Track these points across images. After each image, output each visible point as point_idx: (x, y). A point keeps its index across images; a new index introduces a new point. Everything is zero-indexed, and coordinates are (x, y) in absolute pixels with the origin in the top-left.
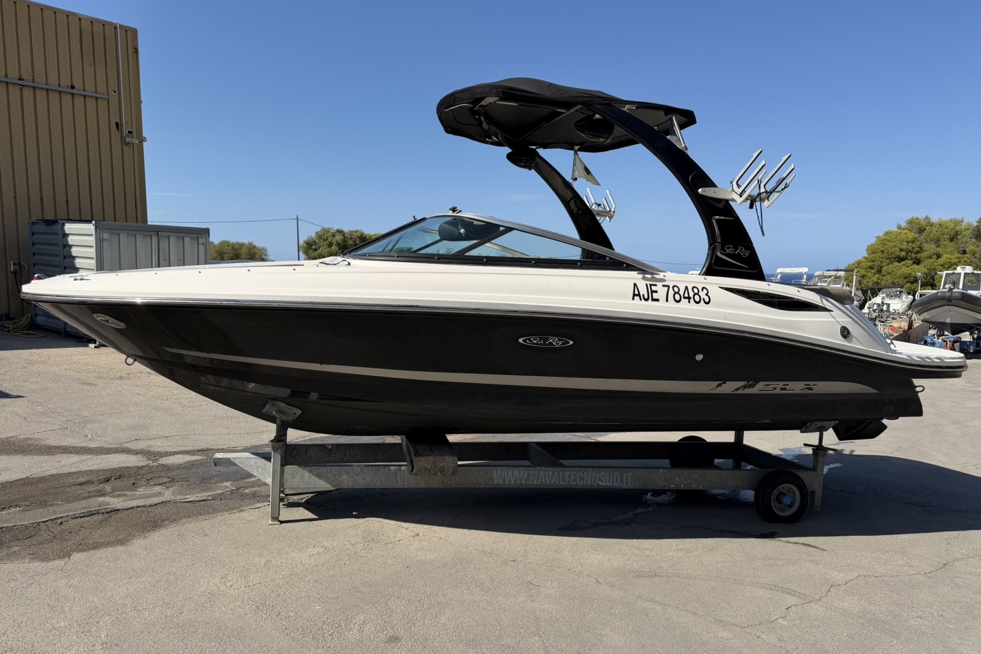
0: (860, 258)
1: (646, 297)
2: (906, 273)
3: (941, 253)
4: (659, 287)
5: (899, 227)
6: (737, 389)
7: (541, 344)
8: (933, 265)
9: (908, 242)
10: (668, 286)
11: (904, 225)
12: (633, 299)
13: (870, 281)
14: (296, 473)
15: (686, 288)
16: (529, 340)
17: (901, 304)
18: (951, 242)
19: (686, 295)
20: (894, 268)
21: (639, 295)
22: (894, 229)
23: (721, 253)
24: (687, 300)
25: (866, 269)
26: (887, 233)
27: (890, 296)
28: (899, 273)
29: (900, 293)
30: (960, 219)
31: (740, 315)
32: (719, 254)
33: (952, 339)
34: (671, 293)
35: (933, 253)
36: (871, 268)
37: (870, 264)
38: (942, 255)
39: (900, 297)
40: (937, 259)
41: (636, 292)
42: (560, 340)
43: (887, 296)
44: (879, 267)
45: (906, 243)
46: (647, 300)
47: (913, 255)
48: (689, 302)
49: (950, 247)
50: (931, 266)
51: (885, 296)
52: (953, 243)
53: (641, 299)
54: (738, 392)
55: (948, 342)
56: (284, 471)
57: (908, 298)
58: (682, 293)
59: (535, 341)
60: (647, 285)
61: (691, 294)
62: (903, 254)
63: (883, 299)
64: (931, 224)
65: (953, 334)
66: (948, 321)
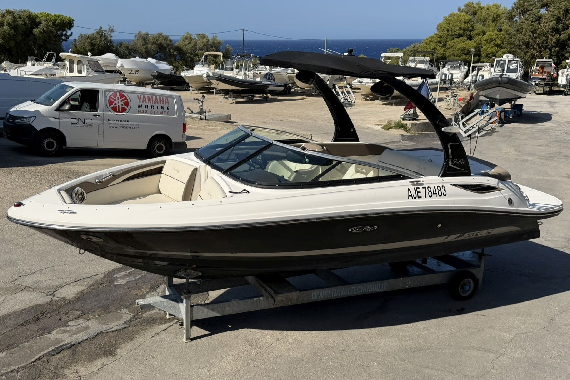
0: (432, 34)
1: (415, 196)
2: (462, 47)
3: (486, 31)
4: (421, 189)
5: (459, 10)
6: (455, 238)
7: (360, 231)
8: (480, 40)
9: (465, 22)
10: (425, 188)
11: (462, 7)
12: (409, 199)
13: (439, 53)
14: (199, 310)
15: (434, 187)
16: (355, 229)
17: (460, 73)
18: (493, 22)
19: (435, 192)
20: (455, 43)
21: (411, 196)
22: (456, 12)
23: (451, 164)
24: (435, 195)
25: (437, 43)
26: (451, 14)
27: (453, 68)
28: (458, 47)
29: (460, 65)
30: (499, 5)
31: (461, 200)
32: (450, 164)
33: (500, 110)
34: (427, 191)
35: (481, 31)
36: (440, 42)
37: (439, 39)
38: (486, 33)
39: (459, 68)
40: (483, 35)
41: (410, 194)
42: (370, 227)
43: (451, 67)
44: (445, 42)
45: (463, 24)
46: (415, 198)
47: (468, 33)
48: (436, 196)
49: (492, 26)
50: (479, 41)
51: (450, 67)
52: (494, 23)
53: (412, 198)
54: (455, 240)
55: (497, 112)
56: (192, 310)
57: (465, 68)
58: (432, 191)
59: (357, 229)
60: (414, 188)
61: (437, 191)
62: (462, 31)
63: (448, 70)
64: (481, 9)
65: (500, 106)
66: (498, 97)
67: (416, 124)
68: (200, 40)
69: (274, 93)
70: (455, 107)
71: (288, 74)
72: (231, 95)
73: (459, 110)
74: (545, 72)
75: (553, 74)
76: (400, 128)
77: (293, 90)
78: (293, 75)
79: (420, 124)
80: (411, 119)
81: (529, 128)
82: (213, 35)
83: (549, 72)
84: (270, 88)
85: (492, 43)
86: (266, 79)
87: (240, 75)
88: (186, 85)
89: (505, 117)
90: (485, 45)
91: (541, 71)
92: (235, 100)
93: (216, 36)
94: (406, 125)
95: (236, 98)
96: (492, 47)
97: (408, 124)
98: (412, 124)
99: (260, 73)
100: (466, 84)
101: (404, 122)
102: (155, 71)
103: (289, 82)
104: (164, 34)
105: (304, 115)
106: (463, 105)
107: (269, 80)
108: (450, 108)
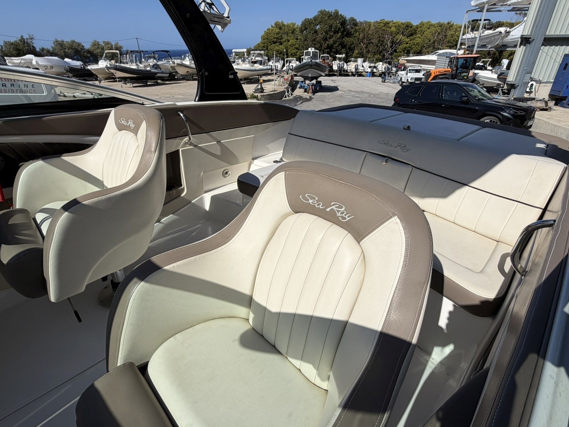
0: (259, 42)
3: (289, 39)
5: (272, 27)
9: (276, 34)
11: (274, 25)
17: (280, 65)
18: (292, 34)
22: (270, 27)
25: (262, 47)
26: (268, 29)
27: (275, 61)
28: (275, 49)
30: (295, 23)
33: (311, 84)
35: (286, 39)
37: (263, 45)
39: (279, 61)
40: (288, 42)
47: (279, 41)
49: (292, 36)
50: (286, 45)
57: (282, 62)
62: (275, 40)
63: (273, 63)
64: (284, 25)
65: (310, 82)
66: (310, 75)
67: (264, 95)
68: (106, 45)
69: (163, 79)
70: (284, 84)
71: (170, 65)
72: (128, 81)
73: (287, 85)
74: (326, 63)
75: (330, 64)
76: (254, 98)
77: (176, 77)
78: (174, 65)
79: (266, 95)
80: (260, 92)
81: (330, 95)
82: (115, 42)
83: (328, 63)
84: (158, 75)
85: (293, 47)
86: (153, 68)
87: (133, 66)
88: (95, 76)
89: (315, 89)
90: (290, 48)
91: (323, 62)
92: (132, 84)
93: (118, 43)
94: (258, 96)
95: (133, 83)
96: (294, 49)
97: (259, 95)
98: (261, 95)
99: (149, 65)
100: (285, 71)
101: (256, 94)
102: (67, 66)
103: (172, 71)
104: (76, 41)
105: (185, 93)
106: (288, 83)
107: (156, 69)
108: (281, 84)
